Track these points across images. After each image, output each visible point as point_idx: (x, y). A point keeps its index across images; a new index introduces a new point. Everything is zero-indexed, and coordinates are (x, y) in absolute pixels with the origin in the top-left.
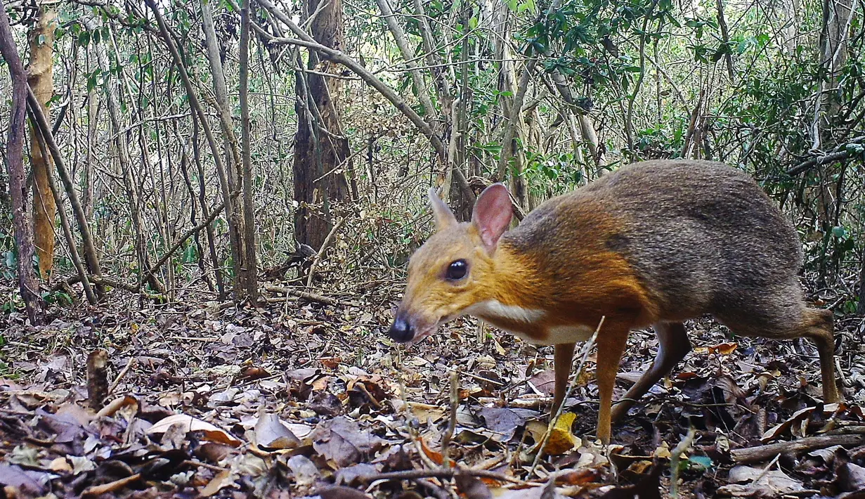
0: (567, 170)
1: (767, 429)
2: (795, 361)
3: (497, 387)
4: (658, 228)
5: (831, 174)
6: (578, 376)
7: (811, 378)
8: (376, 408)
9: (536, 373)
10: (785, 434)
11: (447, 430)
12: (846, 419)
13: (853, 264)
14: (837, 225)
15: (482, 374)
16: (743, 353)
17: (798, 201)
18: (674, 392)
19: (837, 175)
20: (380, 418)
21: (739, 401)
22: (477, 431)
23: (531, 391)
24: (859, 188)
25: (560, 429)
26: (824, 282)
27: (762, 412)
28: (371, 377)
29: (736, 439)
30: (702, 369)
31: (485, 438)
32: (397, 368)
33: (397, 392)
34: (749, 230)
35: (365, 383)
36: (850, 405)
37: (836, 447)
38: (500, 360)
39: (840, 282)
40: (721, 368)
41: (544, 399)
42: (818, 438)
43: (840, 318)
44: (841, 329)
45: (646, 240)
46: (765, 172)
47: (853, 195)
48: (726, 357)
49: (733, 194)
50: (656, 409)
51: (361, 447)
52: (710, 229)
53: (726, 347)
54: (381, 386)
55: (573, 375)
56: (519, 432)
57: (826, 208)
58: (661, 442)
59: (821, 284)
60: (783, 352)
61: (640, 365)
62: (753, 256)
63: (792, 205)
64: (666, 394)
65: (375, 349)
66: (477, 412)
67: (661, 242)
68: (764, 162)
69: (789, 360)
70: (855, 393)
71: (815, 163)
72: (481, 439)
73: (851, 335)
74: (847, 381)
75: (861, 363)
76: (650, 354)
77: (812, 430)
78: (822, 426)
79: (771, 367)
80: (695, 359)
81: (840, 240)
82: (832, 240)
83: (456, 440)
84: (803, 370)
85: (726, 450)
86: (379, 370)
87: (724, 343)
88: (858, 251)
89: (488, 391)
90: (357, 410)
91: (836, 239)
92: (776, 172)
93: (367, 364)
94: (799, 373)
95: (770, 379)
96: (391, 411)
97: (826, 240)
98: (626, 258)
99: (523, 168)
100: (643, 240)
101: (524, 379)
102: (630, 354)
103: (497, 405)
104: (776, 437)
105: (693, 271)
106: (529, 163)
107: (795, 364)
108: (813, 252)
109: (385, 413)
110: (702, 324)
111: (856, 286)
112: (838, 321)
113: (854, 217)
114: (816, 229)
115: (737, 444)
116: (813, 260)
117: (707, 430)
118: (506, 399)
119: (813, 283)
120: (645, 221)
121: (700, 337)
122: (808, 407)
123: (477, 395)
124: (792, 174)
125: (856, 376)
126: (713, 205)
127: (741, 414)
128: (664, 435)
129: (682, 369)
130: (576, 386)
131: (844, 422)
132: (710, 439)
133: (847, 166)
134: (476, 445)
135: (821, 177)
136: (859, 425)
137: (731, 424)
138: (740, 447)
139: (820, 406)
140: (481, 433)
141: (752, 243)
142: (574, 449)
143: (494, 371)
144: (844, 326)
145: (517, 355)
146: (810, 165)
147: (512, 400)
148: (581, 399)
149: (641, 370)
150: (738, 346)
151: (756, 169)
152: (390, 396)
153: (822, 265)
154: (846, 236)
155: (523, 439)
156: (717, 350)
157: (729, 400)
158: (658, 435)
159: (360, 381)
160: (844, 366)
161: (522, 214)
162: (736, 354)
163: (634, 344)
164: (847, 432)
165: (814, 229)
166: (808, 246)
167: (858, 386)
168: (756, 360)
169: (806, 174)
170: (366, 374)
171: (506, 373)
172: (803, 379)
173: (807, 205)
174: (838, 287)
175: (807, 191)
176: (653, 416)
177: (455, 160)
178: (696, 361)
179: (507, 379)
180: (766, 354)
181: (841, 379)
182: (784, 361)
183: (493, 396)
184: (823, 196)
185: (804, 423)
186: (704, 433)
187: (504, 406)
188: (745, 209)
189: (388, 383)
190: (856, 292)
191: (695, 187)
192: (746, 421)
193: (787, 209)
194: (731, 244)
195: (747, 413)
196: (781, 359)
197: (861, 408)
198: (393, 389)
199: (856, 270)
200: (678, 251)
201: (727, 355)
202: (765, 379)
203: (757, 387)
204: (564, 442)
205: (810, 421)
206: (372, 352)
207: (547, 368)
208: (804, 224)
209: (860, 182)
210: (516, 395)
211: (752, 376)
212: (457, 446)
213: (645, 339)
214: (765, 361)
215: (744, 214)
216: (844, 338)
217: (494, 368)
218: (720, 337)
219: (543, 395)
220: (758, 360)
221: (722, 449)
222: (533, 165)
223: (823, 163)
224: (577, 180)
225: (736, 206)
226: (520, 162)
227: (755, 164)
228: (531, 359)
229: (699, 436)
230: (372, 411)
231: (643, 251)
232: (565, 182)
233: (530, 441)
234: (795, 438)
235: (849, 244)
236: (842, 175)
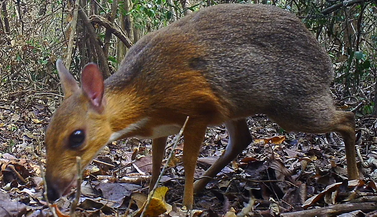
0: (162, 10)
1: (307, 198)
2: (327, 149)
3: (111, 168)
4: (228, 53)
5: (354, 13)
6: (169, 160)
7: (339, 162)
8: (22, 183)
9: (139, 158)
10: (319, 202)
11: (74, 199)
12: (365, 191)
13: (369, 79)
14: (358, 50)
15: (100, 159)
16: (289, 143)
17: (330, 33)
18: (239, 172)
19: (358, 14)
20: (25, 190)
21: (286, 179)
22: (96, 200)
23: (136, 171)
24: (374, 23)
25: (156, 199)
26: (348, 91)
27: (304, 186)
28: (19, 161)
29: (285, 206)
30: (260, 155)
31: (102, 205)
32: (38, 154)
33: (38, 172)
34: (295, 55)
35: (14, 165)
36: (368, 181)
37: (357, 212)
38: (113, 148)
39: (360, 91)
40: (273, 154)
41: (145, 177)
42: (344, 205)
43: (360, 118)
44: (360, 126)
45: (220, 61)
46: (306, 12)
47: (369, 28)
48: (277, 146)
49: (284, 29)
50: (226, 184)
51: (12, 211)
52: (268, 55)
53: (277, 139)
54: (26, 167)
55: (166, 159)
56: (126, 200)
57: (350, 38)
58: (230, 208)
59: (346, 93)
60: (319, 142)
61: (214, 152)
62: (299, 74)
63: (325, 36)
64: (233, 173)
65: (22, 140)
66: (96, 186)
67: (231, 62)
68: (305, 5)
69: (323, 148)
70: (371, 172)
71: (342, 5)
72: (99, 205)
73: (368, 130)
74: (365, 164)
75: (375, 151)
76: (222, 144)
77: (339, 199)
78: (347, 196)
79: (310, 153)
80: (255, 147)
81: (360, 62)
82: (354, 61)
83: (80, 206)
84: (333, 155)
85: (277, 214)
86: (25, 156)
87: (275, 135)
88: (373, 70)
89: (104, 170)
90: (9, 185)
91: (357, 60)
92: (313, 12)
93: (16, 151)
94: (330, 158)
95: (309, 162)
96: (33, 185)
97: (349, 61)
98: (204, 75)
99: (130, 9)
100: (217, 61)
101: (130, 162)
102: (207, 144)
103: (110, 181)
104: (314, 204)
105: (253, 84)
106: (134, 5)
107: (327, 151)
108: (340, 70)
109: (29, 187)
110: (259, 122)
111: (372, 95)
112: (359, 120)
113: (370, 44)
114: (343, 54)
115: (285, 210)
116: (340, 76)
117: (263, 199)
118: (117, 177)
119: (340, 93)
120: (218, 47)
121: (258, 132)
122: (336, 182)
123: (96, 174)
124: (325, 13)
125: (371, 160)
126: (269, 36)
127: (288, 187)
128: (232, 203)
129: (245, 155)
130: (168, 167)
131: (363, 194)
132: (265, 206)
133: (365, 8)
134: (95, 210)
135: (346, 15)
136: (374, 195)
137: (281, 195)
138: (287, 212)
139: (345, 182)
140: (99, 201)
141: (298, 65)
142: (167, 213)
143: (108, 156)
144: (363, 123)
145: (125, 145)
146: (338, 7)
147: (121, 178)
148: (171, 176)
149: (215, 155)
150: (286, 138)
151: (299, 10)
152: (33, 175)
153: (347, 80)
154: (365, 58)
155: (129, 205)
156: (270, 141)
157: (279, 178)
158: (227, 203)
159: (11, 163)
160: (363, 153)
161: (129, 42)
162: (284, 144)
163: (210, 136)
164: (365, 201)
165: (341, 53)
166: (337, 65)
167: (373, 167)
168: (299, 149)
169: (335, 14)
170: (15, 158)
171: (117, 158)
172: (333, 162)
173: (336, 36)
174: (358, 95)
175: (336, 26)
176: (224, 189)
177: (80, 3)
178: (255, 149)
179: (118, 162)
180: (306, 144)
181: (361, 162)
182: (319, 149)
183: (107, 175)
184: (347, 30)
185: (334, 194)
186: (261, 201)
187: (116, 182)
188: (293, 39)
189: (31, 165)
190: (371, 99)
191: (255, 23)
192: (292, 193)
193: (322, 38)
194: (283, 65)
195: (292, 187)
196: (317, 147)
197: (375, 183)
198: (35, 169)
199: (372, 83)
200: (244, 69)
201: (278, 145)
202: (305, 162)
203: (299, 168)
204: (159, 208)
205: (338, 193)
206: (20, 142)
207: (147, 154)
208: (334, 50)
209: (375, 19)
210: (125, 174)
211: (296, 160)
212: (82, 211)
213: (218, 133)
214: (305, 149)
215: (291, 43)
216: (363, 132)
217: (108, 154)
218: (273, 132)
219: (144, 173)
220: (300, 148)
221: (274, 213)
222: (136, 7)
223: (347, 6)
224: (169, 18)
225: (285, 37)
226: (127, 5)
227: (298, 6)
228: (135, 148)
229: (257, 204)
230: (19, 186)
231: (217, 70)
232: (160, 19)
233: (134, 207)
234: (327, 205)
235: (367, 64)
236: (361, 14)
